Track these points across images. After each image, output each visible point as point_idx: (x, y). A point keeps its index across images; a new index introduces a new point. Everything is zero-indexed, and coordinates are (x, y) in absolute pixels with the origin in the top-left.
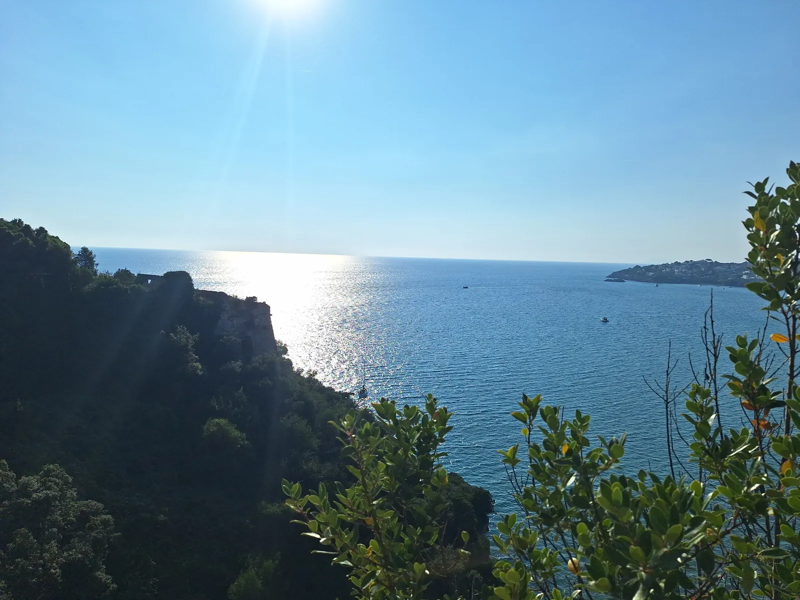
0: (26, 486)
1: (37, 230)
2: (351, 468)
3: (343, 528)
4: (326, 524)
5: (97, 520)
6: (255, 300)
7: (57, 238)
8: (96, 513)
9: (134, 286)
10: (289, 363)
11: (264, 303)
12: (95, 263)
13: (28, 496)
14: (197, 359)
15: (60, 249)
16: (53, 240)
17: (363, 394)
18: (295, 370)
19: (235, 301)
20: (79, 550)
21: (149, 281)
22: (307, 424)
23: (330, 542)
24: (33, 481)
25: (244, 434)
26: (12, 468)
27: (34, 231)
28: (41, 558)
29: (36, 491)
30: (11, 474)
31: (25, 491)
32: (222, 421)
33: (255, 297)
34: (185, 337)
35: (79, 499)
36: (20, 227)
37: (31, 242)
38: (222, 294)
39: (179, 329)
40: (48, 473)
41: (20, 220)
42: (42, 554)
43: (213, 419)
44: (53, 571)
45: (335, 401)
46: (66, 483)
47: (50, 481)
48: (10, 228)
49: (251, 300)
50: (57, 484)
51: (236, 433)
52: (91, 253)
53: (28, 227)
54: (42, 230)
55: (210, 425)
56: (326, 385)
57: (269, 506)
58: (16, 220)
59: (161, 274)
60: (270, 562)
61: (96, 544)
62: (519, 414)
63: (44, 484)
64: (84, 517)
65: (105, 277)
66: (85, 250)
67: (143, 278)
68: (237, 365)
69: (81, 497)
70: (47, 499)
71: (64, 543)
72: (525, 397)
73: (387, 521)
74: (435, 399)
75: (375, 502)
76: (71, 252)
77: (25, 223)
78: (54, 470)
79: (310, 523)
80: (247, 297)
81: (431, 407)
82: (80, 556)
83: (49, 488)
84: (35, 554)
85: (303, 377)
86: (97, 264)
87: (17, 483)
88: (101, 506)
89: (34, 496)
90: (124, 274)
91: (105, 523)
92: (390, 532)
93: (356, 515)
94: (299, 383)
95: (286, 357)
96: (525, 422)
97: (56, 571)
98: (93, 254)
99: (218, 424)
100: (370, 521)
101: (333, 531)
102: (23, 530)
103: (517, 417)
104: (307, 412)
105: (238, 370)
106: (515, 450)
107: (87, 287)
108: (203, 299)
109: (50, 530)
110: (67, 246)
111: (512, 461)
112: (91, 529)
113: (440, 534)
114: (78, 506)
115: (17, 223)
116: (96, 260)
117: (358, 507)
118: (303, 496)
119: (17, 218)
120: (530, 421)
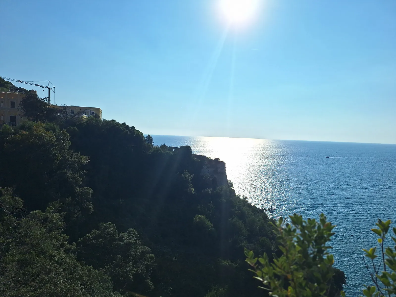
0: (122, 237)
1: (131, 127)
2: (281, 247)
3: (275, 278)
4: (267, 274)
5: (148, 256)
6: (219, 160)
7: (139, 130)
8: (148, 253)
9: (168, 152)
10: (234, 191)
11: (223, 161)
12: (153, 141)
13: (123, 241)
14: (192, 186)
15: (139, 135)
16: (137, 132)
17: (271, 210)
18: (236, 195)
19: (209, 160)
20: (141, 269)
21: (174, 150)
22: (242, 223)
23: (268, 284)
24: (125, 235)
25: (212, 224)
26: (117, 228)
27: (130, 128)
28: (125, 269)
29: (125, 239)
30: (117, 231)
31: (121, 239)
32: (202, 217)
33: (218, 159)
34: (187, 176)
35: (141, 245)
36: (125, 126)
37: (129, 132)
38: (204, 157)
39: (185, 172)
40: (130, 232)
41: (125, 123)
42: (126, 268)
43: (198, 215)
44: (129, 276)
45: (257, 213)
46: (137, 237)
47: (131, 236)
48: (121, 126)
49: (217, 160)
50: (133, 237)
51: (209, 223)
52: (151, 137)
53: (128, 126)
54: (133, 127)
55: (197, 218)
56: (252, 204)
57: (223, 261)
58: (124, 123)
59: (179, 147)
60: (222, 289)
61: (147, 267)
62: (377, 230)
63: (129, 236)
64: (143, 254)
65: (156, 148)
66: (149, 136)
67: (171, 148)
68: (210, 190)
69: (142, 245)
70: (130, 244)
71: (135, 264)
72: (380, 221)
73: (299, 278)
74: (325, 217)
75: (292, 267)
76: (144, 137)
77: (127, 124)
78: (132, 231)
79: (258, 272)
80: (215, 159)
81: (323, 221)
82: (141, 271)
83: (130, 239)
84: (124, 267)
85: (240, 199)
86: (153, 142)
87: (118, 235)
88: (150, 249)
89: (125, 241)
90: (164, 147)
91: (151, 258)
92: (300, 284)
93: (283, 272)
94: (238, 202)
95: (232, 188)
96: (380, 235)
97: (131, 276)
98: (152, 137)
99: (200, 218)
100: (290, 276)
101: (270, 278)
102: (120, 256)
103: (375, 231)
104: (242, 216)
105: (210, 193)
106: (374, 250)
107: (149, 152)
108: (196, 159)
109: (130, 257)
110: (142, 134)
111: (372, 256)
112: (146, 260)
113: (327, 290)
114: (141, 248)
115: (124, 124)
116: (153, 140)
117: (284, 268)
118: (254, 258)
119: (124, 122)
120: (384, 235)
